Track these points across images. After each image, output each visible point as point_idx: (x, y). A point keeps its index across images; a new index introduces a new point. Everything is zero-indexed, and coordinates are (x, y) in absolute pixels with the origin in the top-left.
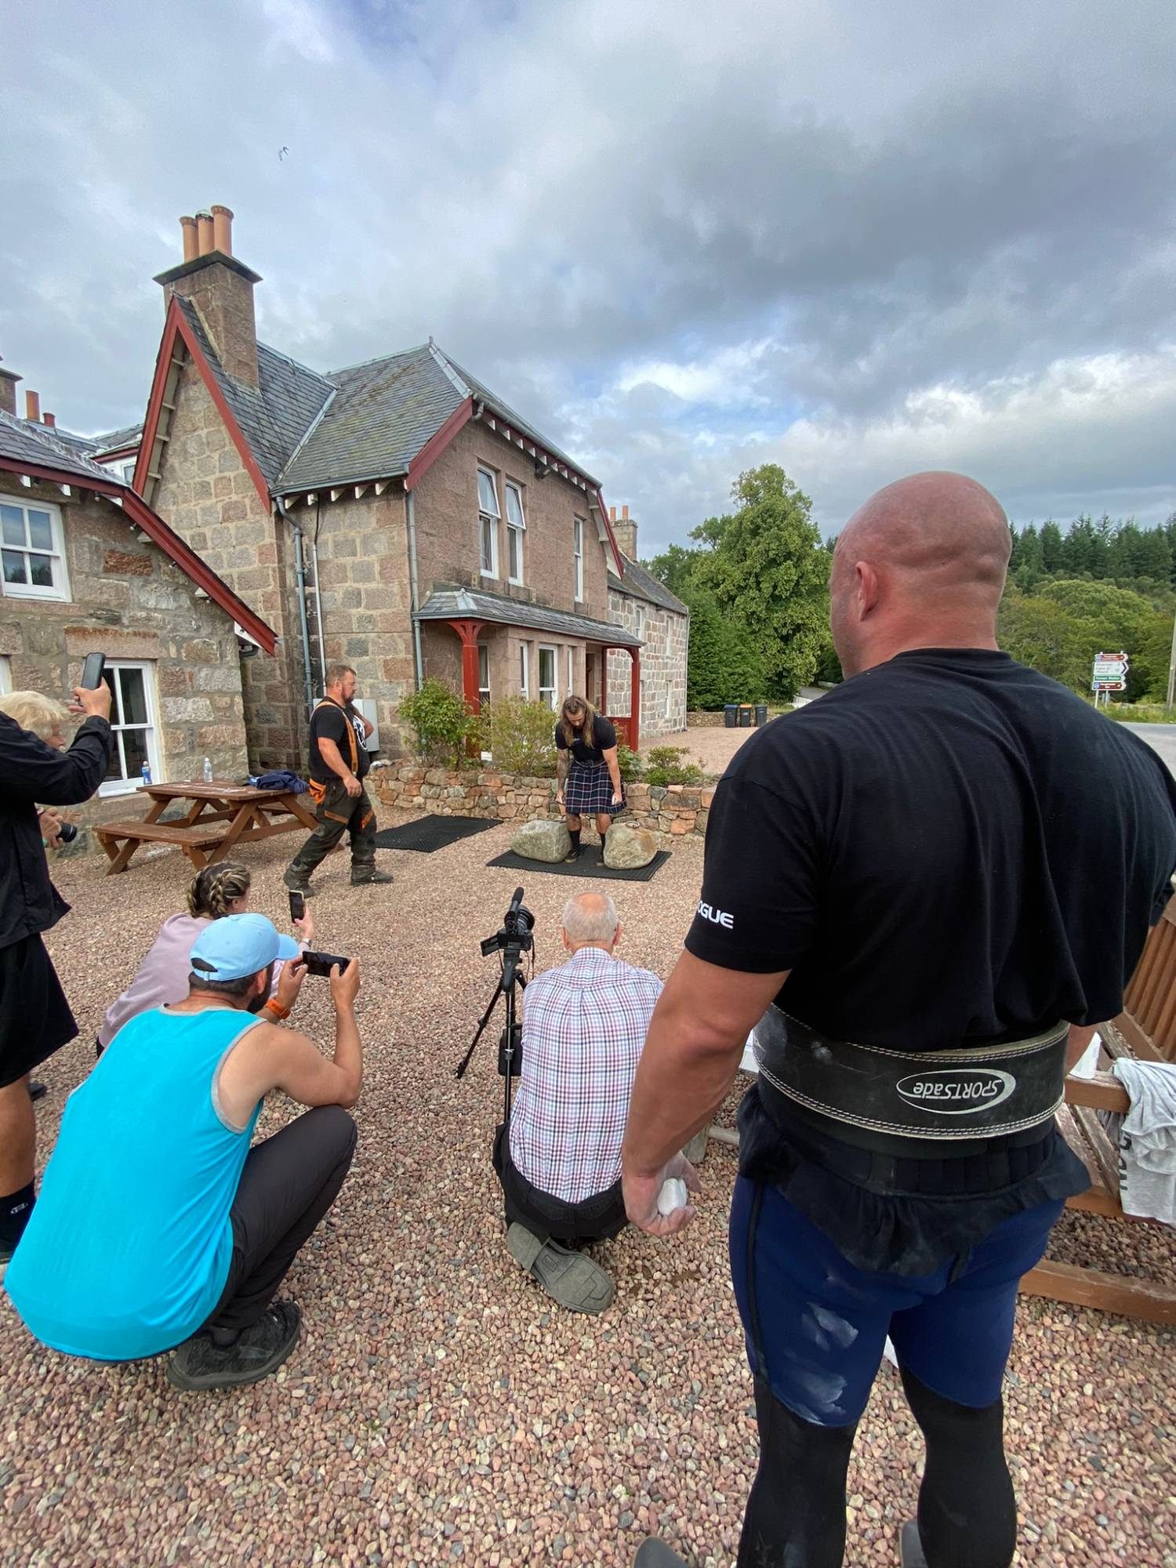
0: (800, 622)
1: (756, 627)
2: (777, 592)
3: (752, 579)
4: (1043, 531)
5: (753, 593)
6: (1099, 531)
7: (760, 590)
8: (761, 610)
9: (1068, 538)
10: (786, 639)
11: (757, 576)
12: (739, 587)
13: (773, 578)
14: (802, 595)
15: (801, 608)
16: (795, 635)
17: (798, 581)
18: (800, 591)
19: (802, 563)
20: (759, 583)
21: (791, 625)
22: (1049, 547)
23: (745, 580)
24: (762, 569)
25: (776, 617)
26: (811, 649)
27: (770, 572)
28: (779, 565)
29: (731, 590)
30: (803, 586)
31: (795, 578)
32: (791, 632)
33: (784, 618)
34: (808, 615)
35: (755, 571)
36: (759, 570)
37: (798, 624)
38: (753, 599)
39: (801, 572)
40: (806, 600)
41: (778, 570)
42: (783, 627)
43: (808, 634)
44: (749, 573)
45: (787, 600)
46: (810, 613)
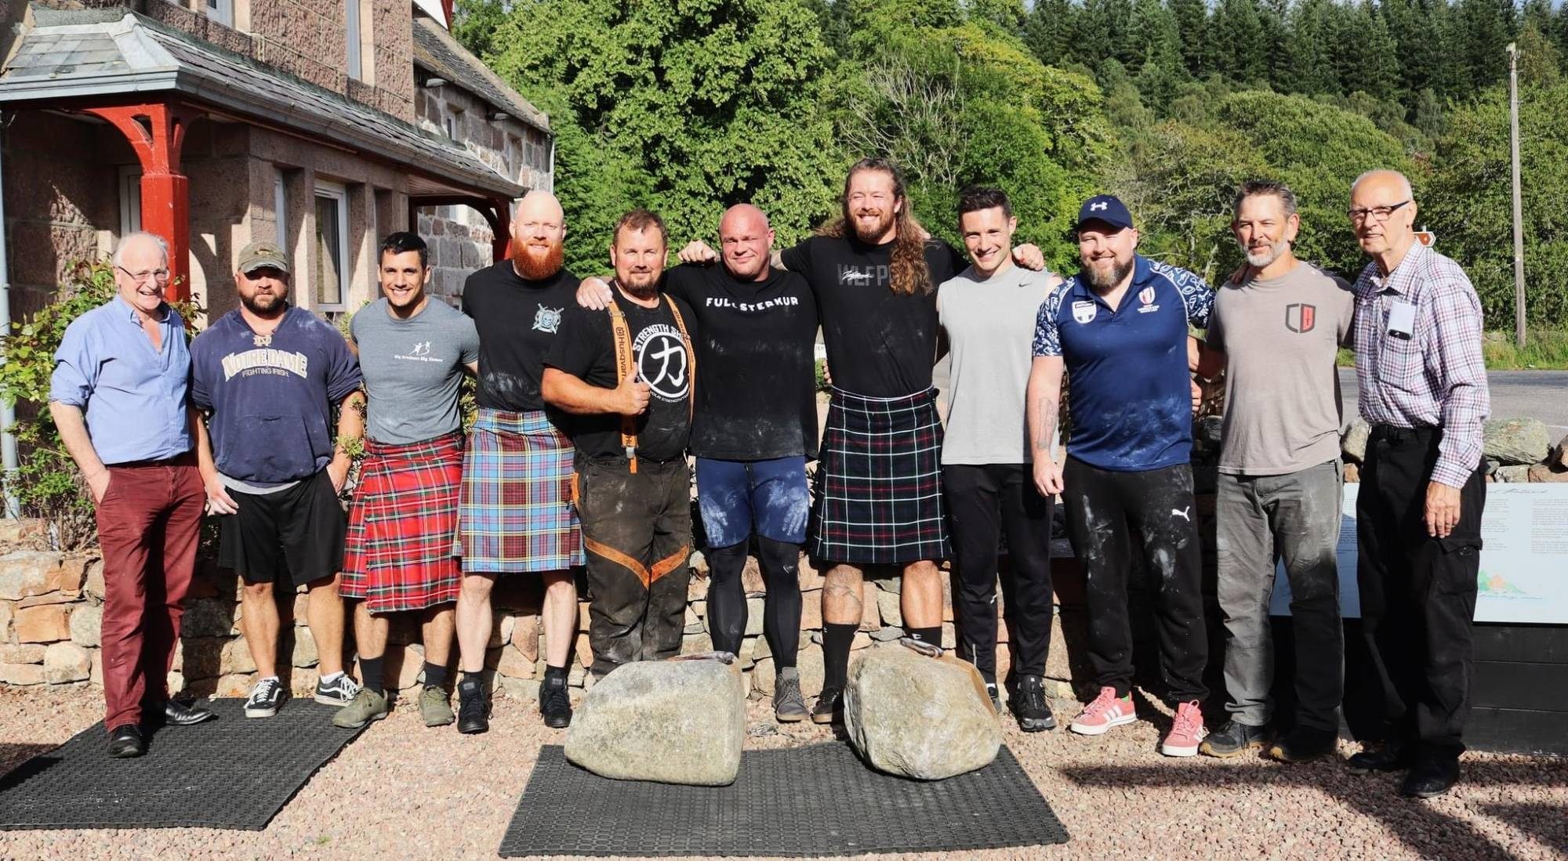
0: (762, 162)
1: (670, 171)
2: (701, 93)
3: (647, 63)
5: (653, 94)
7: (664, 85)
8: (673, 128)
11: (656, 54)
13: (689, 62)
14: (758, 102)
15: (759, 131)
16: (754, 193)
17: (747, 69)
18: (754, 93)
19: (751, 30)
20: (660, 72)
21: (743, 170)
22: (1191, 26)
23: (630, 62)
24: (665, 40)
25: (706, 151)
26: (791, 225)
27: (681, 48)
28: (704, 32)
29: (603, 85)
30: (759, 82)
31: (741, 63)
32: (742, 185)
33: (723, 154)
34: (776, 146)
35: (647, 43)
36: (659, 42)
37: (758, 167)
38: (652, 107)
39: (753, 50)
40: (767, 112)
41: (702, 44)
42: (725, 173)
43: (782, 189)
44: (637, 49)
45: (727, 112)
46: (782, 143)
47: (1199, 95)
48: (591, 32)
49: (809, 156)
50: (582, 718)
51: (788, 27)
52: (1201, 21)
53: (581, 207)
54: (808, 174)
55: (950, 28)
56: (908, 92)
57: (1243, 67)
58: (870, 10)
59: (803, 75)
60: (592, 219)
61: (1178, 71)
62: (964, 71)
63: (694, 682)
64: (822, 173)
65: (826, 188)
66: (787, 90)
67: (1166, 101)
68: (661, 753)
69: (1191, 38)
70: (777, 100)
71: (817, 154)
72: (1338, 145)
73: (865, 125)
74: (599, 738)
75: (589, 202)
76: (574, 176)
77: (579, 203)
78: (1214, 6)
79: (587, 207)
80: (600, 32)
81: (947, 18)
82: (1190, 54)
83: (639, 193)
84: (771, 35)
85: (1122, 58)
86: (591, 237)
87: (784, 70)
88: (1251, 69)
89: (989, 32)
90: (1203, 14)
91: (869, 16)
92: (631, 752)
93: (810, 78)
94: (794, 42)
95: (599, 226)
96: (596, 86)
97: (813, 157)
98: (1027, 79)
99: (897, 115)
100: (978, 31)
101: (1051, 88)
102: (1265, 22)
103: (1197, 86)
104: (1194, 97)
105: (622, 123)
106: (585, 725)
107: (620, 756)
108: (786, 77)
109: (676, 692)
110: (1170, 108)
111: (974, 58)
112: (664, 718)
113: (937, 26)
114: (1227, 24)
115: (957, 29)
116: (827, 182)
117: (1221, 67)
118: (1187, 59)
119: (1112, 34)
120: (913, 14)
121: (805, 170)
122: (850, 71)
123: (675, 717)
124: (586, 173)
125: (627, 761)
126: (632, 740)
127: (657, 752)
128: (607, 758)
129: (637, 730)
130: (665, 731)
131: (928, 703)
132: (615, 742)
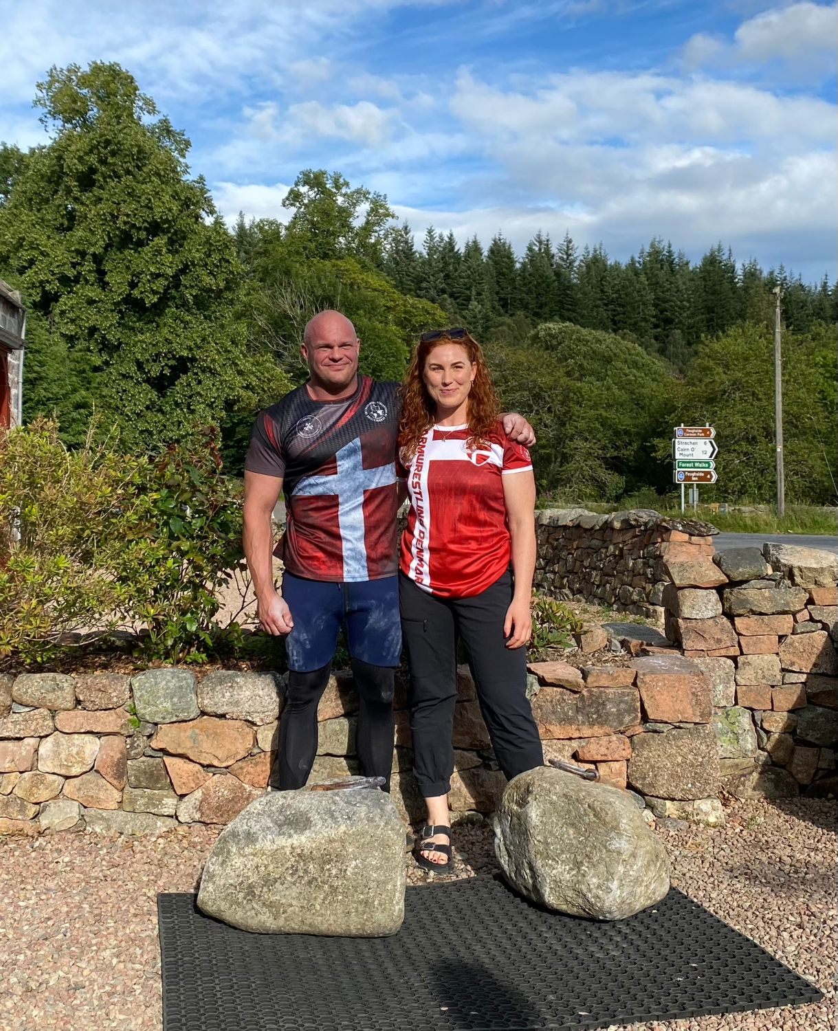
0: (185, 353)
2: (136, 293)
3: (88, 266)
4: (492, 251)
5: (93, 292)
6: (561, 258)
7: (104, 285)
8: (108, 323)
9: (524, 264)
10: (161, 384)
11: (97, 259)
12: (64, 280)
13: (128, 268)
14: (185, 304)
15: (185, 328)
16: (179, 377)
17: (176, 277)
18: (182, 297)
19: (181, 246)
20: (101, 273)
21: (169, 359)
22: (503, 274)
23: (74, 265)
24: (107, 247)
25: (139, 341)
26: (207, 405)
27: (121, 256)
28: (140, 243)
29: (48, 281)
30: (187, 288)
31: (170, 272)
32: (167, 372)
33: (154, 345)
34: (199, 341)
35: (92, 250)
36: (101, 250)
37: (182, 357)
38: (91, 302)
39: (182, 262)
40: (192, 314)
41: (139, 253)
42: (154, 361)
43: (201, 377)
44: (82, 254)
45: (159, 308)
46: (203, 340)
47: (509, 326)
48: (40, 236)
49: (227, 351)
50: (224, 862)
51: (211, 245)
52: (511, 271)
53: (36, 379)
54: (224, 365)
55: (333, 261)
56: (301, 307)
57: (541, 307)
58: (271, 242)
59: (222, 285)
60: (45, 389)
61: (494, 308)
62: (344, 295)
63: (363, 815)
64: (236, 365)
65: (239, 378)
66: (210, 297)
67: (486, 329)
68: (319, 901)
69: (504, 284)
70: (201, 304)
71: (233, 350)
72: (619, 364)
73: (264, 332)
74: (245, 884)
75: (43, 374)
76: (31, 352)
77: (34, 375)
78: (521, 260)
79: (41, 378)
80: (49, 237)
81: (331, 253)
82: (502, 296)
83: (84, 371)
84: (198, 250)
85: (451, 296)
86: (44, 404)
87: (208, 280)
88: (546, 309)
89: (364, 266)
90: (513, 266)
91: (270, 247)
92: (283, 901)
93: (228, 288)
94: (215, 258)
95: (51, 396)
96: (41, 282)
97: (229, 352)
98: (391, 304)
99: (292, 325)
100: (356, 264)
101: (410, 312)
102: (558, 274)
103: (508, 320)
104: (505, 328)
106: (228, 870)
107: (270, 905)
108: (208, 286)
109: (343, 828)
110: (488, 335)
111: (352, 285)
112: (326, 859)
113: (323, 258)
114: (530, 275)
115: (339, 262)
116: (240, 373)
117: (525, 307)
118: (501, 299)
119: (447, 276)
120: (305, 248)
121: (222, 361)
122: (254, 290)
123: (340, 858)
124: (38, 352)
125: (278, 912)
126: (285, 885)
127: (315, 899)
128: (253, 908)
129: (292, 875)
130: (327, 874)
131: (613, 834)
132: (265, 889)
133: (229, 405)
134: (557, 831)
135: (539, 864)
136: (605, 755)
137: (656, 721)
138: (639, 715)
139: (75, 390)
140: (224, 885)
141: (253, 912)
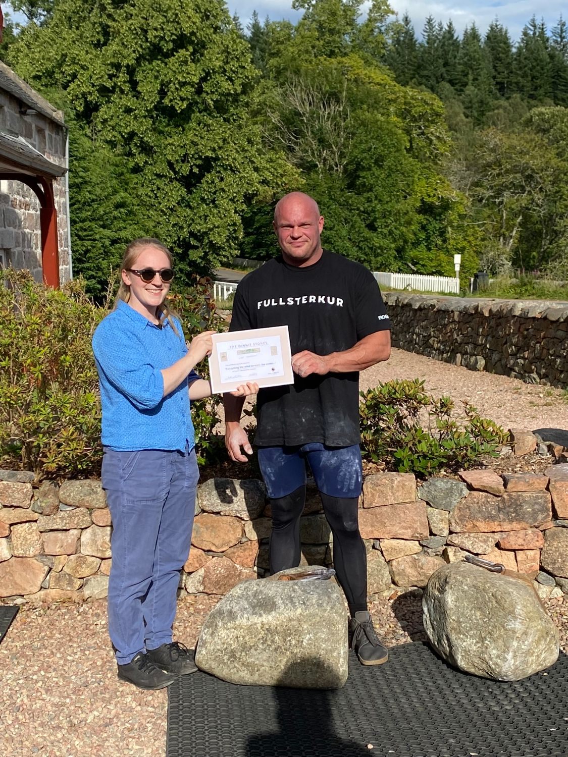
0: (210, 154)
1: (140, 159)
2: (166, 101)
3: (123, 77)
4: (488, 37)
5: (129, 101)
6: (556, 41)
7: (137, 95)
8: (143, 127)
9: (520, 49)
10: (190, 182)
11: (131, 71)
12: (104, 91)
13: (156, 78)
14: (206, 109)
15: (208, 131)
16: (204, 175)
17: (199, 84)
18: (204, 102)
19: (202, 55)
20: (134, 84)
21: (196, 159)
22: (499, 59)
23: (111, 77)
24: (138, 60)
25: (169, 144)
26: (230, 200)
27: (150, 66)
28: (167, 55)
29: (90, 93)
30: (208, 94)
31: (196, 80)
32: (196, 170)
33: (182, 147)
34: (221, 142)
35: (125, 62)
36: (134, 62)
37: (207, 157)
38: (128, 111)
39: (203, 70)
40: (213, 117)
41: (166, 64)
42: (183, 161)
43: (224, 174)
44: (117, 66)
45: (185, 116)
46: (224, 140)
47: (505, 109)
48: (79, 52)
49: (244, 150)
50: (213, 633)
51: (229, 53)
52: (507, 56)
53: (81, 183)
54: (243, 163)
55: (339, 58)
56: (310, 105)
57: (536, 89)
58: (282, 43)
59: (239, 89)
60: (89, 192)
61: (491, 92)
62: (349, 89)
63: (314, 601)
64: (253, 162)
65: (256, 174)
66: (227, 100)
67: (482, 113)
68: (284, 663)
69: (501, 69)
70: (220, 108)
71: (249, 148)
73: (277, 128)
74: (229, 650)
75: (87, 179)
76: (76, 159)
77: (80, 180)
78: (517, 45)
79: (86, 182)
80: (87, 52)
81: (337, 50)
82: (498, 80)
83: (122, 174)
84: (217, 59)
85: (452, 83)
86: (89, 205)
87: (226, 86)
88: (541, 91)
89: (367, 62)
90: (510, 51)
91: (282, 47)
92: (257, 662)
93: (244, 92)
94: (233, 65)
95: (95, 197)
96: (84, 94)
97: (246, 151)
98: (393, 97)
99: (302, 121)
100: (359, 60)
101: (410, 103)
102: (552, 57)
103: (503, 102)
104: (501, 111)
105: (105, 121)
106: (216, 639)
107: (247, 665)
108: (227, 91)
109: (299, 611)
110: (484, 119)
111: (356, 80)
112: (287, 633)
113: (330, 56)
114: (525, 59)
115: (344, 59)
116: (256, 169)
117: (521, 89)
118: (497, 83)
119: (446, 64)
120: (313, 47)
121: (240, 160)
122: (268, 88)
123: (298, 632)
124: (83, 158)
125: (253, 670)
126: (258, 651)
127: (280, 661)
128: (235, 667)
129: (263, 643)
130: (288, 644)
131: (510, 617)
132: (243, 654)
133: (248, 198)
134: (468, 613)
135: (453, 637)
136: (522, 545)
137: (564, 519)
138: (551, 513)
139: (115, 192)
140: (214, 650)
141: (235, 670)
